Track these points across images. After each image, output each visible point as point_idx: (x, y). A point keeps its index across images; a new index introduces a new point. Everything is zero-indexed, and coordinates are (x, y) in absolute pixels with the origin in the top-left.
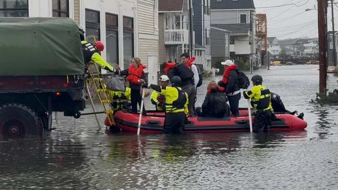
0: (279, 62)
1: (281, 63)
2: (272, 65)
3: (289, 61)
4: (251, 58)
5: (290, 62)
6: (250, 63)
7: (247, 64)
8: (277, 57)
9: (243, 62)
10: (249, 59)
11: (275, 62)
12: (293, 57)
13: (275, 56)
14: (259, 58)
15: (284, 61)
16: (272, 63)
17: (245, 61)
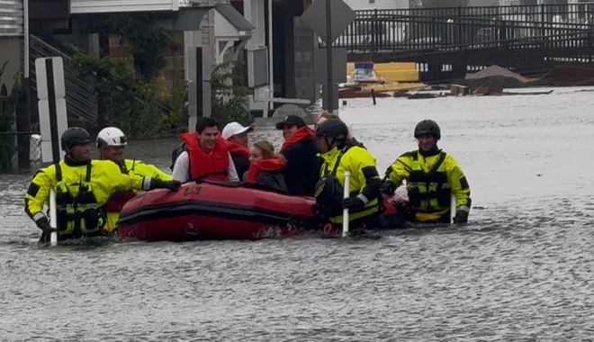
0: (412, 69)
1: (423, 78)
2: (355, 92)
3: (487, 57)
4: (191, 40)
5: (496, 71)
6: (190, 77)
7: (163, 87)
8: (397, 34)
9: (131, 68)
10: (178, 48)
11: (381, 70)
12: (514, 26)
13: (377, 23)
14: (256, 43)
15: (447, 58)
16: (352, 74)
17: (147, 64)
